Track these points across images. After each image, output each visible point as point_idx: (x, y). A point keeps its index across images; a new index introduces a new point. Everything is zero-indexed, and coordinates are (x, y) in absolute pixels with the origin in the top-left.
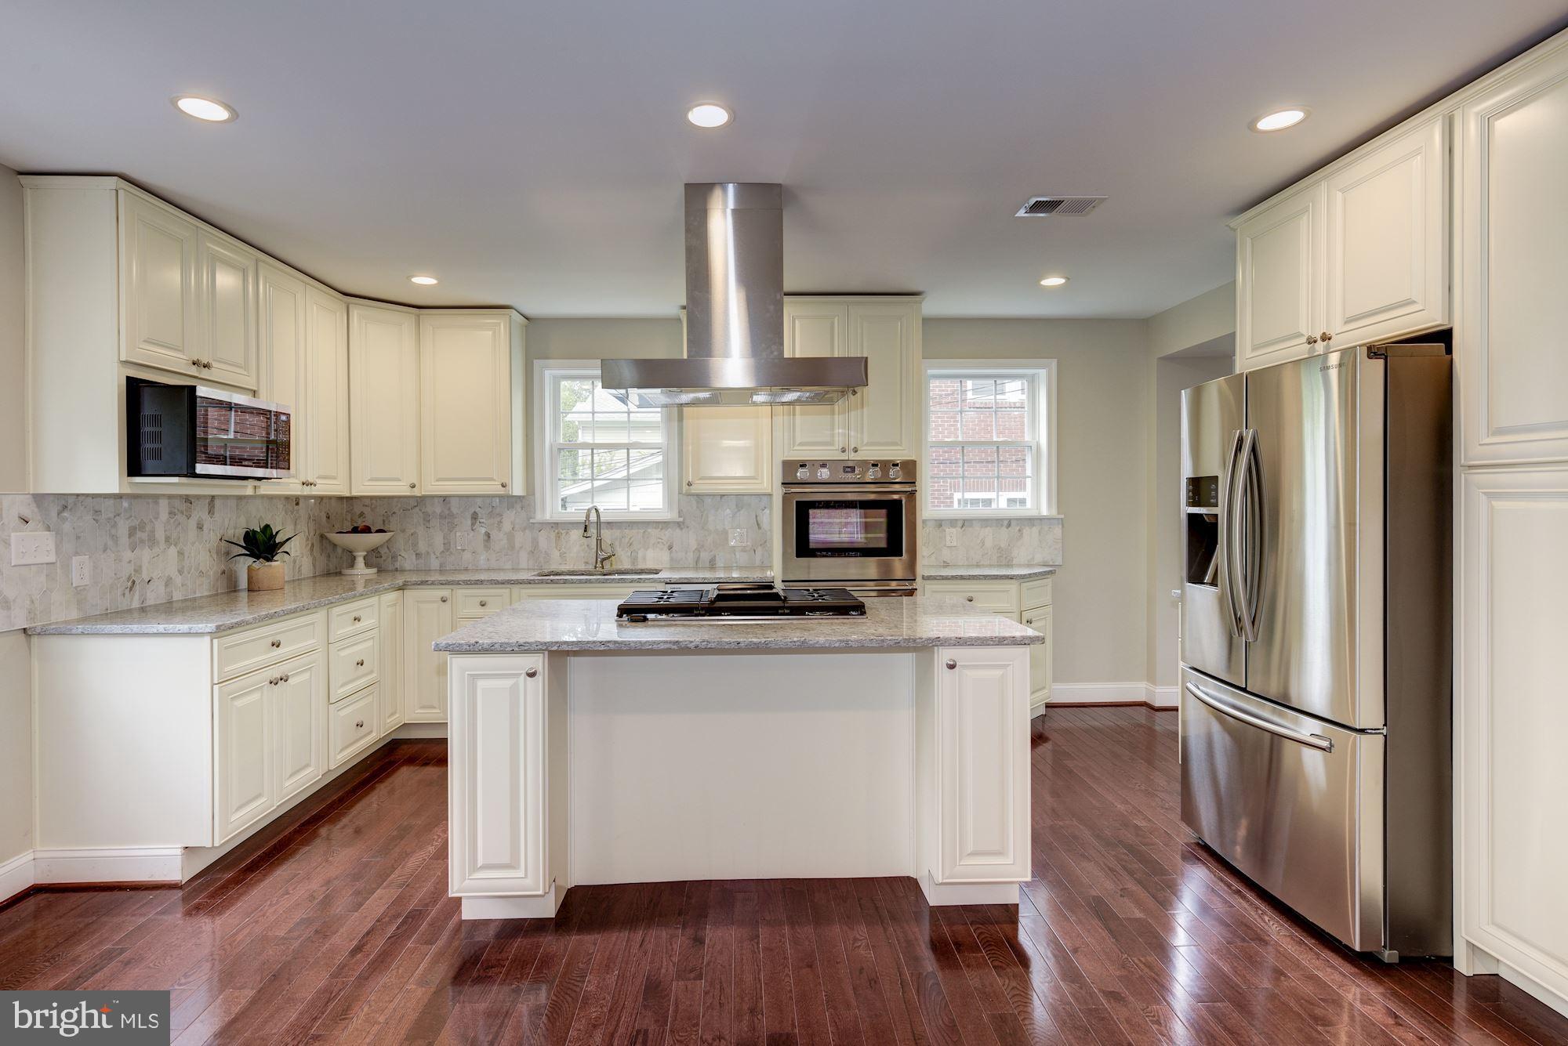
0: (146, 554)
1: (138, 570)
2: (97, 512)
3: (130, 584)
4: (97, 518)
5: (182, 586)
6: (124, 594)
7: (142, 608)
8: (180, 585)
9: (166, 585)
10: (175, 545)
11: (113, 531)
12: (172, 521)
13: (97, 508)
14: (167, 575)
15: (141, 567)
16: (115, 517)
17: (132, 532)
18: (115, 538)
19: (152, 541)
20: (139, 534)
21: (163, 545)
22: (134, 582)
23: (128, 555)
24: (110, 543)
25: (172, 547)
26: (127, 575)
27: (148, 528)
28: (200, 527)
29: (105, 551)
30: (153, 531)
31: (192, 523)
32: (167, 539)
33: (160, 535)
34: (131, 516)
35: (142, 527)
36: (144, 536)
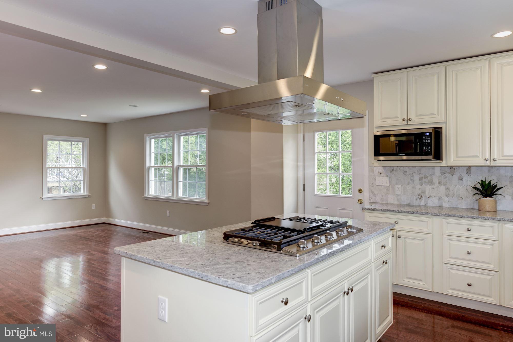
0: (427, 188)
1: (424, 192)
2: (405, 172)
3: (419, 197)
4: (405, 173)
5: (449, 202)
6: (417, 200)
7: (426, 206)
8: (447, 201)
9: (439, 200)
10: (444, 185)
11: (412, 178)
12: (442, 176)
13: (405, 170)
14: (439, 196)
15: (425, 191)
16: (413, 173)
17: (421, 179)
18: (413, 181)
19: (431, 183)
20: (424, 180)
21: (437, 185)
22: (421, 196)
23: (419, 186)
24: (411, 182)
25: (443, 186)
26: (419, 193)
27: (429, 178)
28: (460, 179)
29: (408, 184)
30: (432, 179)
31: (456, 177)
32: (439, 183)
33: (435, 180)
34: (421, 173)
35: (426, 177)
36: (427, 181)
